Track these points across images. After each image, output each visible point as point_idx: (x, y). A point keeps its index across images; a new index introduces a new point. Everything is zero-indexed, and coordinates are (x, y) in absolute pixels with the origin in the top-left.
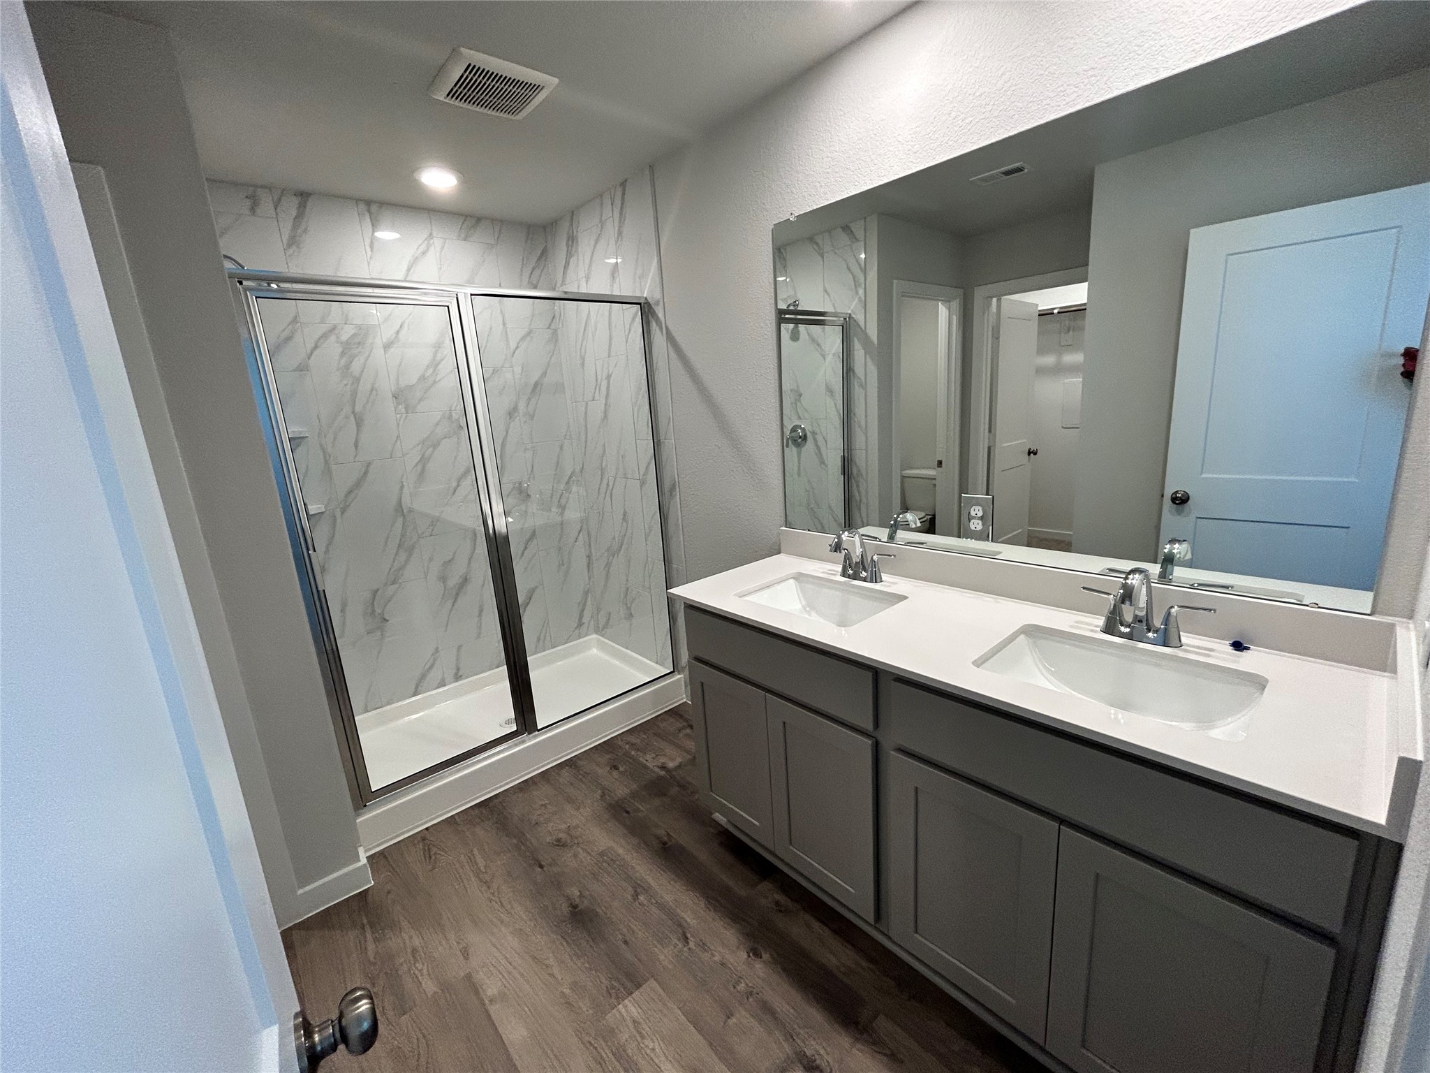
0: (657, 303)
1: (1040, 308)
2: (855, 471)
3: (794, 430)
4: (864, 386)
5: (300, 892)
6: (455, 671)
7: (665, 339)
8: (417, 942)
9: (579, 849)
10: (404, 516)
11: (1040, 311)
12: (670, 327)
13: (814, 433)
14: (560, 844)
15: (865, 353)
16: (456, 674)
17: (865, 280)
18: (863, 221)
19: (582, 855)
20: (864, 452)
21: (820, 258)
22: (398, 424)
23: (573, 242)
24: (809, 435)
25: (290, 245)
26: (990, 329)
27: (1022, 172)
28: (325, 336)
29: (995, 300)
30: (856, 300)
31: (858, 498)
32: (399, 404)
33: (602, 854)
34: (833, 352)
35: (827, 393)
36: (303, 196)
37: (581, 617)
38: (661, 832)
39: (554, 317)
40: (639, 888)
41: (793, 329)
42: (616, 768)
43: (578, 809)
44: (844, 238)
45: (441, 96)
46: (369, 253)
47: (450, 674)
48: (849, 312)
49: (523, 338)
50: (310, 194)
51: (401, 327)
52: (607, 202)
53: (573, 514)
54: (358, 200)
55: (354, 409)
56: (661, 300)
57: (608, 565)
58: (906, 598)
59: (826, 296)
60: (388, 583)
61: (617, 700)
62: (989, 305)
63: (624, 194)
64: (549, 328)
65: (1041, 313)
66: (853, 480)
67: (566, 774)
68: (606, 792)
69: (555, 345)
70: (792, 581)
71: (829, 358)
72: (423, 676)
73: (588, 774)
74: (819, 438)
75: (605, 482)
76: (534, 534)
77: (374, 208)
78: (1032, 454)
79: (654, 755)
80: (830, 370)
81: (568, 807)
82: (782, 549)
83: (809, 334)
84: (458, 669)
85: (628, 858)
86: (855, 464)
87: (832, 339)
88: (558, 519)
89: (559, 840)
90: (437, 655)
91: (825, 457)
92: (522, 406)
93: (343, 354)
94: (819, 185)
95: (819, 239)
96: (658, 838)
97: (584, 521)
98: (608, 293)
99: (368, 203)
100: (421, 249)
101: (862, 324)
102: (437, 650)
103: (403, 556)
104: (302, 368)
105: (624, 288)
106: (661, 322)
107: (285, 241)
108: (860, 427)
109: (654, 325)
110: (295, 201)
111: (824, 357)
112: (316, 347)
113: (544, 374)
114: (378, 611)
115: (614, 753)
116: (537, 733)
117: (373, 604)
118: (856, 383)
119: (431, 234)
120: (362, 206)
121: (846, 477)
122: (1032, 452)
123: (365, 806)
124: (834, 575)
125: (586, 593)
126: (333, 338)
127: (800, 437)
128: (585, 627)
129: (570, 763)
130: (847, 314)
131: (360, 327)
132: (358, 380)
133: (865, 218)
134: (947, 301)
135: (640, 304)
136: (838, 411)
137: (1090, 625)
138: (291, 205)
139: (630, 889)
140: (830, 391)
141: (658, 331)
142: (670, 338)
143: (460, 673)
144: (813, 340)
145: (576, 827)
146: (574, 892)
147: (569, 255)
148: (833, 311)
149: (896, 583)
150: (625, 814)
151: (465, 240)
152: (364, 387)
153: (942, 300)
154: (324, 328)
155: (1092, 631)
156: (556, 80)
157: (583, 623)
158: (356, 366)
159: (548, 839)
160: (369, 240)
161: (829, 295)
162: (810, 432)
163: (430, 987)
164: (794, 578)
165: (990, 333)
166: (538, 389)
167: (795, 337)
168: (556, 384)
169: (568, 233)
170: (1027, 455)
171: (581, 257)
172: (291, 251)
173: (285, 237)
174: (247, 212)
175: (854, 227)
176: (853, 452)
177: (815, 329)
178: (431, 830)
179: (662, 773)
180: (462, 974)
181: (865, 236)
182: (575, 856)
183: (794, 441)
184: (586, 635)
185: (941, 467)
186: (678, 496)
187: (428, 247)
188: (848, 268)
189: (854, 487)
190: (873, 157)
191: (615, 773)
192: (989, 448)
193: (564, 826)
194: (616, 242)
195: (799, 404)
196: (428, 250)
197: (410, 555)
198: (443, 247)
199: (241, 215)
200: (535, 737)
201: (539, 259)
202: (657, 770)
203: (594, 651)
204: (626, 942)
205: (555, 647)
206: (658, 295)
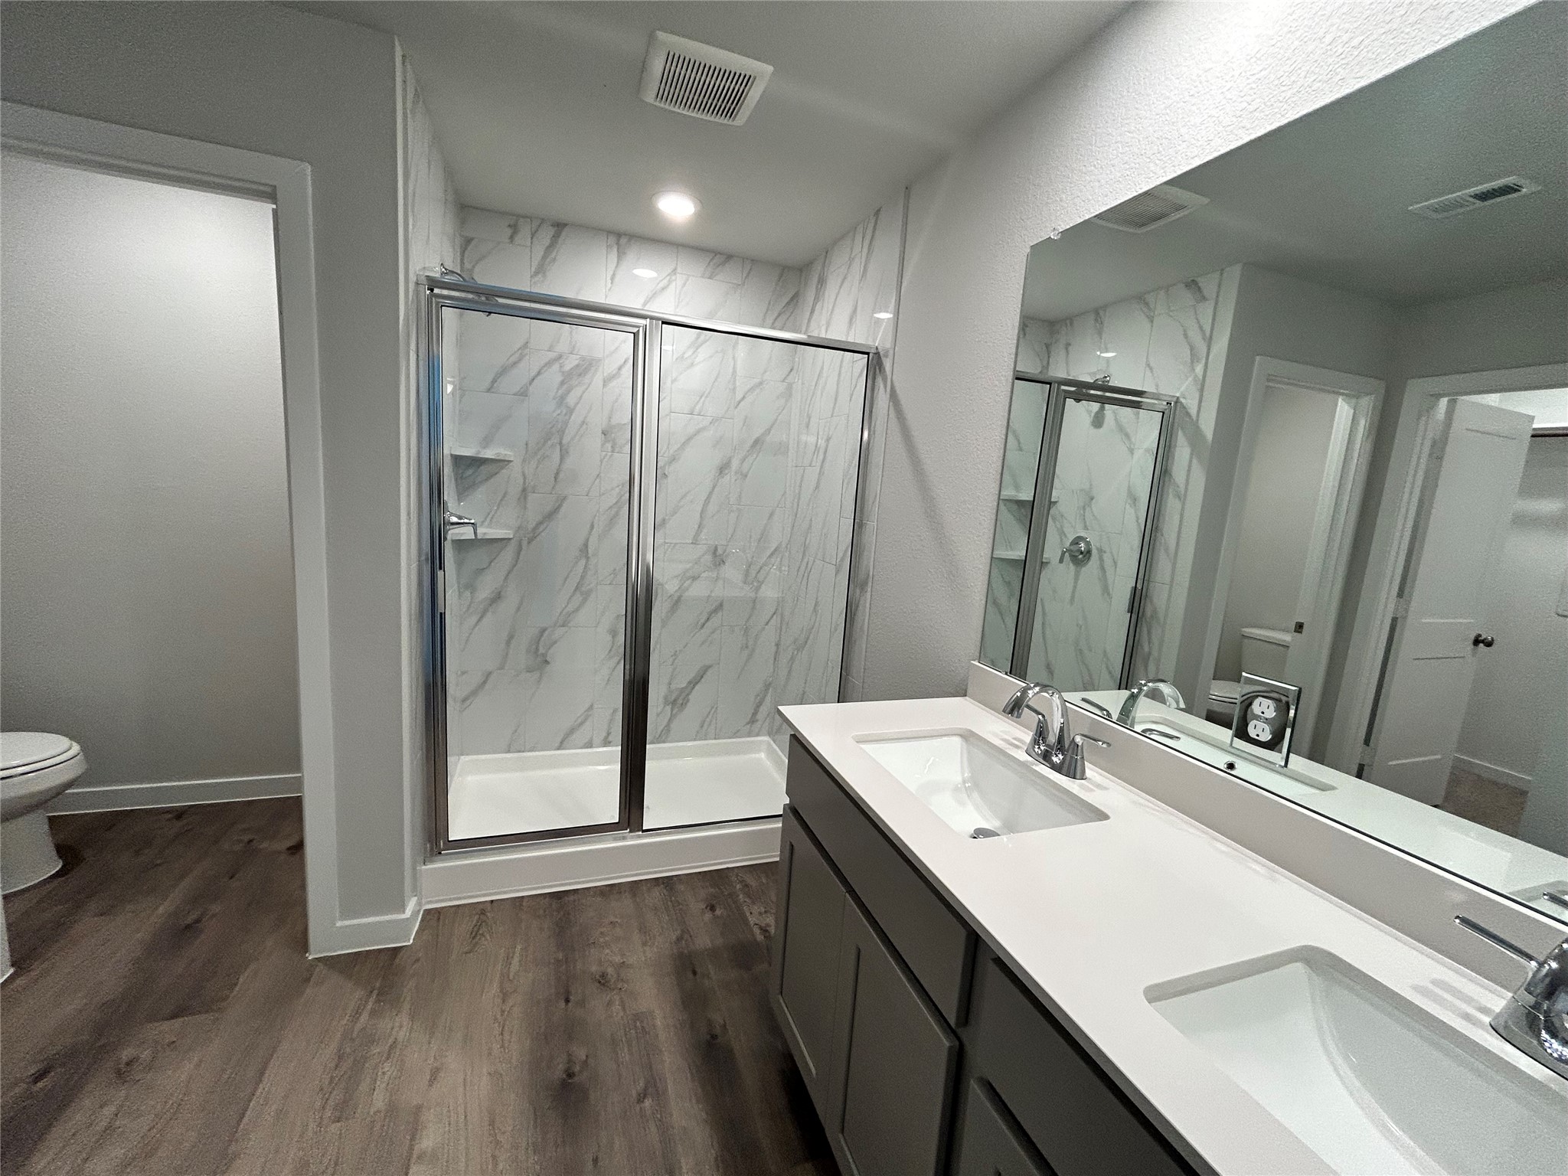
0: (886, 356)
1: (1535, 426)
2: (1149, 612)
3: (1077, 541)
4: (1182, 498)
5: (339, 924)
6: (604, 734)
7: (888, 396)
8: (402, 1035)
9: (617, 998)
10: (588, 558)
11: (1534, 429)
12: (896, 384)
13: (1101, 551)
14: (602, 981)
15: (1192, 454)
16: (606, 738)
17: (1209, 349)
18: (1219, 273)
19: (616, 1007)
20: (1168, 587)
21: (1149, 325)
22: (601, 461)
23: (822, 285)
24: (1094, 552)
25: (536, 273)
26: (1428, 443)
27: (1515, 195)
28: (549, 364)
29: (1444, 402)
30: (1190, 379)
31: (1146, 649)
32: (606, 441)
33: (637, 1017)
34: (1145, 447)
35: (1129, 501)
36: (560, 226)
37: (755, 714)
38: (717, 1018)
39: (791, 370)
40: (653, 1088)
41: (1097, 413)
42: (712, 908)
43: (644, 944)
44: (1187, 297)
45: (650, 97)
46: (609, 285)
47: (598, 739)
48: (1178, 395)
49: (751, 390)
50: (565, 225)
51: (625, 362)
52: (859, 238)
53: (769, 592)
54: (609, 232)
55: (561, 439)
56: (891, 352)
57: (792, 659)
58: (1103, 816)
59: (1148, 373)
60: (558, 625)
61: (752, 824)
62: (1433, 407)
63: (876, 223)
64: (783, 381)
65: (1535, 432)
66: (1144, 624)
67: (657, 895)
68: (686, 936)
69: (787, 401)
70: (957, 740)
71: (1138, 453)
72: (572, 731)
73: (679, 904)
74: (1107, 557)
75: (806, 560)
76: (720, 606)
77: (623, 241)
78: (1481, 645)
79: (763, 910)
80: (1139, 470)
81: (636, 937)
82: (969, 692)
83: (1116, 420)
84: (609, 734)
85: (662, 1036)
86: (1151, 602)
87: (1146, 428)
88: (753, 595)
89: (603, 975)
90: (590, 713)
91: (1110, 581)
92: (735, 464)
93: (562, 383)
94: (1097, 184)
95: (1150, 298)
96: (710, 1023)
97: (781, 602)
98: (844, 339)
99: (619, 235)
100: (661, 285)
101: (1193, 412)
102: (591, 707)
103: (578, 598)
104: (523, 393)
105: (857, 337)
106: (886, 378)
107: (533, 269)
108: (1167, 550)
109: (879, 381)
110: (551, 231)
111: (1131, 451)
112: (539, 373)
113: (769, 431)
114: (541, 650)
115: (720, 889)
116: (641, 833)
117: (538, 643)
118: (1170, 490)
119: (675, 269)
120: (612, 239)
121: (1134, 616)
122: (1483, 642)
123: (440, 853)
124: (1017, 747)
125: (767, 686)
126: (556, 367)
127: (1082, 553)
128: (758, 724)
129: (668, 883)
130: (1174, 396)
131: (583, 359)
132: (571, 411)
133: (1222, 270)
134: (1353, 396)
135: (868, 354)
136: (1139, 524)
137: (1469, 1000)
138: (546, 235)
139: (642, 1084)
140: (1134, 500)
141: (882, 386)
142: (893, 396)
143: (610, 739)
144: (1121, 429)
145: (630, 966)
146: (581, 1053)
147: (817, 299)
148: (1155, 391)
149: (1106, 789)
150: (691, 976)
151: (710, 278)
152: (576, 418)
153: (1346, 395)
154: (552, 355)
155: (1467, 1017)
156: (770, 69)
157: (757, 721)
158: (571, 400)
159: (594, 969)
160: (612, 273)
161: (1151, 369)
162: (1097, 549)
163: (379, 1101)
164: (961, 736)
165: (1426, 450)
166: (758, 447)
167: (1098, 421)
168: (780, 443)
169: (820, 275)
170: (1471, 642)
171: (826, 301)
172: (536, 279)
173: (535, 264)
174: (508, 241)
175: (1201, 281)
176: (1151, 585)
177: (1126, 412)
178: (495, 904)
179: (760, 937)
180: (415, 1103)
181: (1218, 293)
182: (610, 1004)
183: (1074, 559)
184: (758, 735)
185: (1301, 632)
186: (869, 594)
187: (670, 282)
188: (1186, 335)
189: (1145, 630)
190: (1183, 131)
191: (708, 916)
192: (1394, 620)
193: (617, 959)
194: (860, 283)
195: (1088, 509)
196: (668, 285)
197: (585, 600)
198: (685, 284)
199: (499, 243)
200: (639, 837)
201: (788, 303)
202: (757, 931)
203: (763, 755)
204: (595, 1161)
205: (719, 739)
206: (888, 345)
